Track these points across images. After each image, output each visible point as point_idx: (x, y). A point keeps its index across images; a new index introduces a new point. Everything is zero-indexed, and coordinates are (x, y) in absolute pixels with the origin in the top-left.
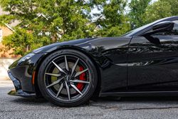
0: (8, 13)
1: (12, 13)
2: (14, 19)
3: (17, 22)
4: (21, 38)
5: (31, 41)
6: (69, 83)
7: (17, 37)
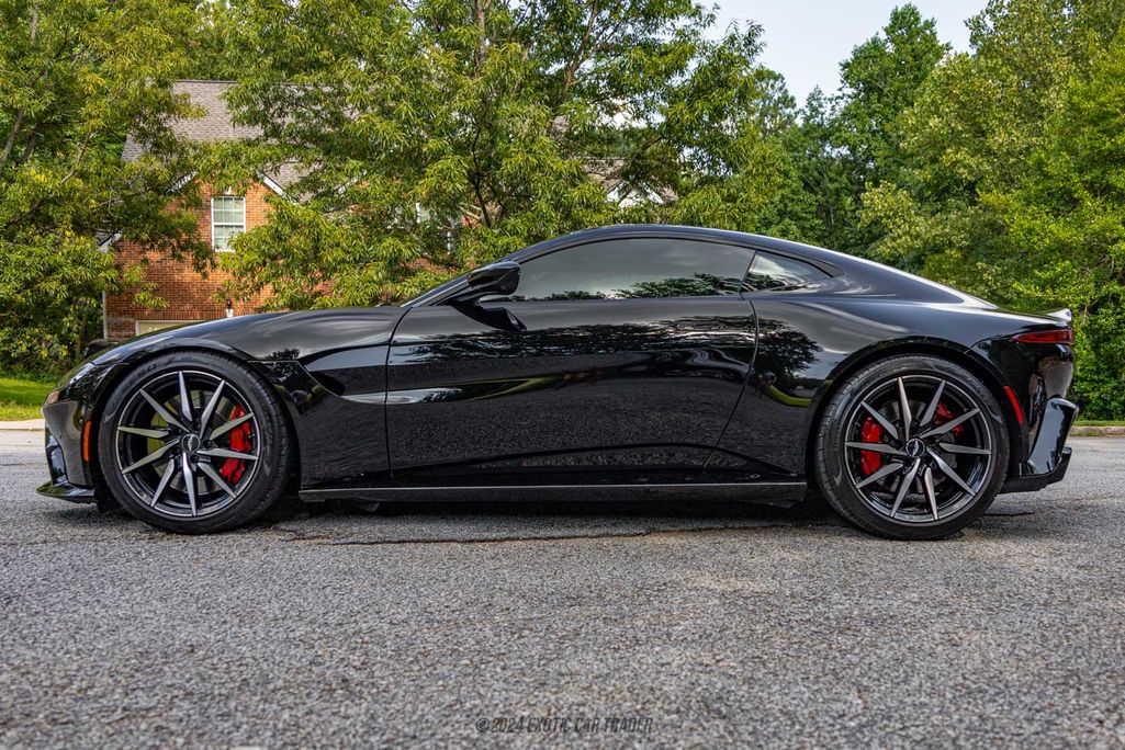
0: (257, 131)
1: (275, 132)
2: (277, 162)
3: (290, 172)
4: (297, 241)
5: (338, 253)
6: (193, 460)
7: (278, 237)
